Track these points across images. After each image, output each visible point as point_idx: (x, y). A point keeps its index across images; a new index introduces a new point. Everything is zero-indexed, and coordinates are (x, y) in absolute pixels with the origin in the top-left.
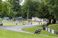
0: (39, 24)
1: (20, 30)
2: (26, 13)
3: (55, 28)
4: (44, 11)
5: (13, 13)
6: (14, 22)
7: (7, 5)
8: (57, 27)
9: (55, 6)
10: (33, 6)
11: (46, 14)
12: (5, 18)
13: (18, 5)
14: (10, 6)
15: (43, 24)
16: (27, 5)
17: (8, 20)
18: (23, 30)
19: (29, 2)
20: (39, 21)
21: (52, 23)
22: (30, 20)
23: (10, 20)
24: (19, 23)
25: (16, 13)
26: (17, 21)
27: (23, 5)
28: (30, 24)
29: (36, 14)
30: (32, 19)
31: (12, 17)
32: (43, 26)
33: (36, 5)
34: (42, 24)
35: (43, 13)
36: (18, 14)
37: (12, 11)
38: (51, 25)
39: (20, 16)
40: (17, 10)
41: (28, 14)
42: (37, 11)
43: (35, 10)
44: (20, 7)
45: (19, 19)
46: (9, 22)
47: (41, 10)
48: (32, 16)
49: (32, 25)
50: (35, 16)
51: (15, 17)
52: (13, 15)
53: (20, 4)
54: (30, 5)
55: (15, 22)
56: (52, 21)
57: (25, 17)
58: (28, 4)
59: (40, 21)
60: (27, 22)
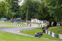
0: (39, 26)
1: (18, 32)
2: (25, 14)
3: (56, 31)
4: (44, 12)
5: (11, 14)
6: (11, 24)
7: (5, 5)
8: (57, 30)
9: (56, 7)
10: (32, 6)
11: (47, 15)
12: (3, 19)
13: (17, 5)
14: (8, 6)
15: (43, 26)
16: (26, 5)
17: (5, 21)
18: (21, 32)
19: (29, 2)
20: (38, 23)
21: (52, 25)
22: (29, 21)
23: (8, 21)
24: (17, 25)
25: (14, 14)
26: (15, 22)
27: (22, 6)
28: (29, 25)
29: (35, 15)
30: (32, 21)
31: (10, 18)
32: (43, 28)
33: (36, 5)
34: (41, 26)
35: (43, 14)
36: (17, 15)
37: (10, 11)
38: (51, 27)
39: (18, 17)
40: (15, 11)
41: (27, 15)
42: (37, 12)
43: (34, 11)
44: (18, 7)
45: (18, 20)
46: (6, 23)
47: (41, 11)
48: (31, 17)
49: (31, 27)
50: (34, 18)
51: (14, 18)
52: (11, 16)
53: (19, 4)
54: (30, 5)
55: (13, 23)
56: (52, 23)
57: (24, 19)
58: (28, 4)
59: (40, 23)
60: (26, 23)
